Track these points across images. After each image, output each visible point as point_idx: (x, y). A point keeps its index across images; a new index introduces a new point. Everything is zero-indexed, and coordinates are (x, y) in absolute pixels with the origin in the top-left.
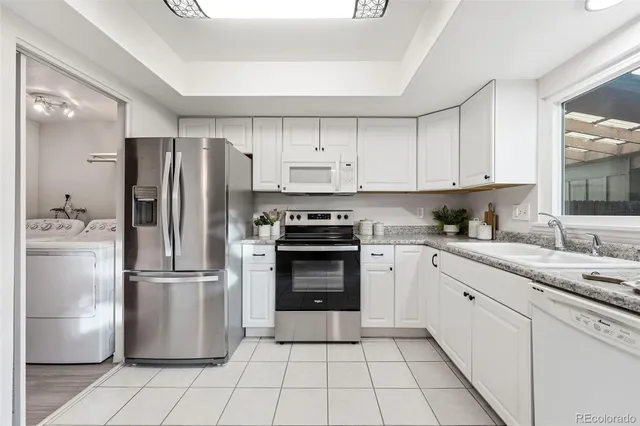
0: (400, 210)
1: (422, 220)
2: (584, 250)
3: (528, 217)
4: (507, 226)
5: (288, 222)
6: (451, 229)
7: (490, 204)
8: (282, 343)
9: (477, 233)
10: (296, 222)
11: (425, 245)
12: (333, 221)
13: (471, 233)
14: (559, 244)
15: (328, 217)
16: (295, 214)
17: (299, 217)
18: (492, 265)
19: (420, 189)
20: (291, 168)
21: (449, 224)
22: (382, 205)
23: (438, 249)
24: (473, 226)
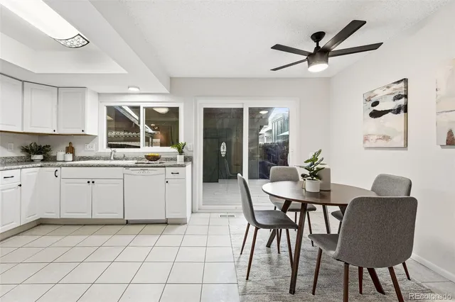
1: (13, 153)
2: (120, 159)
3: (94, 149)
4: (78, 154)
6: (38, 157)
7: (70, 143)
9: (64, 158)
11: (41, 167)
13: (60, 158)
14: (112, 158)
19: (25, 131)
23: (60, 166)
24: (60, 155)
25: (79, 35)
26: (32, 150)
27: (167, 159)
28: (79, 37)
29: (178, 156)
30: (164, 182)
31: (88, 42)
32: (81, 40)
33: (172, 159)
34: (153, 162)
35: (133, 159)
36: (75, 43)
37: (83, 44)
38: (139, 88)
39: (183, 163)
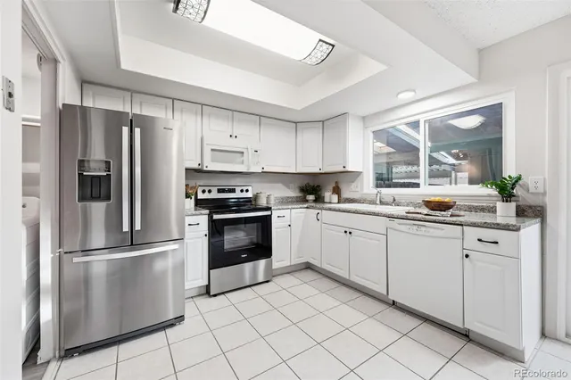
0: (280, 185)
1: (293, 193)
2: (387, 204)
3: (359, 189)
4: (345, 195)
5: (201, 196)
6: (311, 197)
7: (336, 182)
8: (215, 296)
9: (330, 199)
10: (206, 196)
11: (307, 208)
12: (238, 194)
13: (327, 200)
14: (378, 202)
15: (233, 191)
16: (207, 189)
17: (210, 191)
18: (364, 213)
19: (298, 171)
20: (212, 150)
21: (310, 194)
22: (270, 182)
23: (321, 209)
24: (328, 195)
25: (320, 40)
26: (307, 190)
27: (471, 209)
28: (321, 43)
29: (500, 205)
30: (459, 254)
31: (333, 46)
32: (325, 46)
33: (483, 209)
34: (438, 213)
35: (408, 205)
36: (319, 55)
37: (328, 52)
38: (414, 91)
39: (513, 221)
